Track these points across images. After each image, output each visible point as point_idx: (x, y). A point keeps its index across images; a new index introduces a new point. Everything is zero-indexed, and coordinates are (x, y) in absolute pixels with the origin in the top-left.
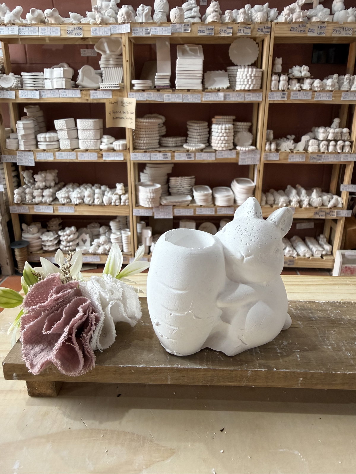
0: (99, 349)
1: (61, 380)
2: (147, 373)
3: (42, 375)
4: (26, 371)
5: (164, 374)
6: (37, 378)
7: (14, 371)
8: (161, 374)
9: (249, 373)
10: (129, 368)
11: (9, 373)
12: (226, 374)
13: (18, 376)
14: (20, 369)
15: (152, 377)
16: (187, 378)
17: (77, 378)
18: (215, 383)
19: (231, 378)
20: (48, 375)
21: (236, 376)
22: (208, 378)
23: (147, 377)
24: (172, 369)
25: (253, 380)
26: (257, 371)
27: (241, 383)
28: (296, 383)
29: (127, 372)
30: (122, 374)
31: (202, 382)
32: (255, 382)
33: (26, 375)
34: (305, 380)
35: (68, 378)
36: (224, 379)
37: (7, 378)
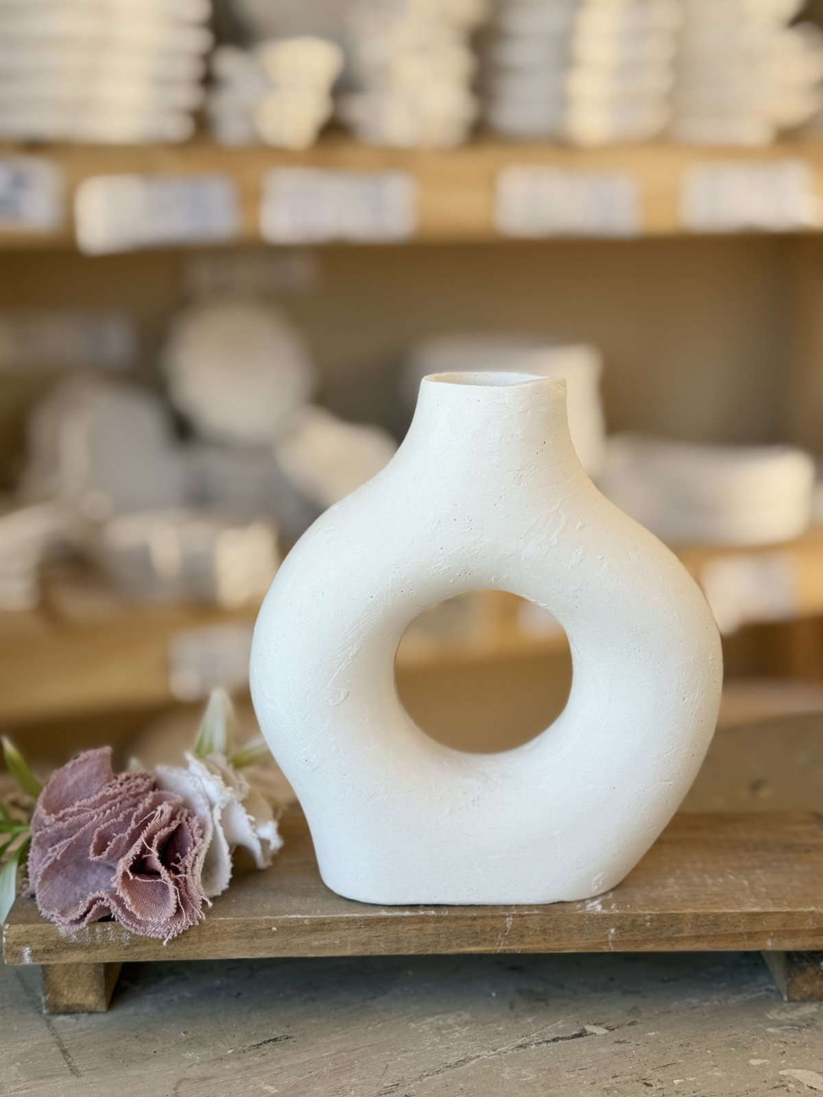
1: (125, 957)
2: (303, 933)
3: (86, 949)
4: (52, 941)
5: (339, 932)
6: (75, 955)
7: (28, 943)
8: (332, 933)
9: (509, 922)
10: (267, 921)
11: (16, 948)
12: (462, 928)
13: (34, 954)
14: (40, 937)
15: (314, 940)
16: (386, 939)
17: (159, 951)
18: (442, 947)
19: (473, 936)
20: (98, 949)
21: (483, 931)
22: (428, 938)
23: (303, 942)
24: (354, 921)
25: (518, 938)
26: (524, 916)
27: (494, 946)
28: (604, 940)
29: (262, 931)
30: (252, 937)
31: (417, 947)
32: (522, 942)
33: (51, 950)
34: (620, 933)
35: (141, 953)
36: (460, 938)
37: (11, 960)
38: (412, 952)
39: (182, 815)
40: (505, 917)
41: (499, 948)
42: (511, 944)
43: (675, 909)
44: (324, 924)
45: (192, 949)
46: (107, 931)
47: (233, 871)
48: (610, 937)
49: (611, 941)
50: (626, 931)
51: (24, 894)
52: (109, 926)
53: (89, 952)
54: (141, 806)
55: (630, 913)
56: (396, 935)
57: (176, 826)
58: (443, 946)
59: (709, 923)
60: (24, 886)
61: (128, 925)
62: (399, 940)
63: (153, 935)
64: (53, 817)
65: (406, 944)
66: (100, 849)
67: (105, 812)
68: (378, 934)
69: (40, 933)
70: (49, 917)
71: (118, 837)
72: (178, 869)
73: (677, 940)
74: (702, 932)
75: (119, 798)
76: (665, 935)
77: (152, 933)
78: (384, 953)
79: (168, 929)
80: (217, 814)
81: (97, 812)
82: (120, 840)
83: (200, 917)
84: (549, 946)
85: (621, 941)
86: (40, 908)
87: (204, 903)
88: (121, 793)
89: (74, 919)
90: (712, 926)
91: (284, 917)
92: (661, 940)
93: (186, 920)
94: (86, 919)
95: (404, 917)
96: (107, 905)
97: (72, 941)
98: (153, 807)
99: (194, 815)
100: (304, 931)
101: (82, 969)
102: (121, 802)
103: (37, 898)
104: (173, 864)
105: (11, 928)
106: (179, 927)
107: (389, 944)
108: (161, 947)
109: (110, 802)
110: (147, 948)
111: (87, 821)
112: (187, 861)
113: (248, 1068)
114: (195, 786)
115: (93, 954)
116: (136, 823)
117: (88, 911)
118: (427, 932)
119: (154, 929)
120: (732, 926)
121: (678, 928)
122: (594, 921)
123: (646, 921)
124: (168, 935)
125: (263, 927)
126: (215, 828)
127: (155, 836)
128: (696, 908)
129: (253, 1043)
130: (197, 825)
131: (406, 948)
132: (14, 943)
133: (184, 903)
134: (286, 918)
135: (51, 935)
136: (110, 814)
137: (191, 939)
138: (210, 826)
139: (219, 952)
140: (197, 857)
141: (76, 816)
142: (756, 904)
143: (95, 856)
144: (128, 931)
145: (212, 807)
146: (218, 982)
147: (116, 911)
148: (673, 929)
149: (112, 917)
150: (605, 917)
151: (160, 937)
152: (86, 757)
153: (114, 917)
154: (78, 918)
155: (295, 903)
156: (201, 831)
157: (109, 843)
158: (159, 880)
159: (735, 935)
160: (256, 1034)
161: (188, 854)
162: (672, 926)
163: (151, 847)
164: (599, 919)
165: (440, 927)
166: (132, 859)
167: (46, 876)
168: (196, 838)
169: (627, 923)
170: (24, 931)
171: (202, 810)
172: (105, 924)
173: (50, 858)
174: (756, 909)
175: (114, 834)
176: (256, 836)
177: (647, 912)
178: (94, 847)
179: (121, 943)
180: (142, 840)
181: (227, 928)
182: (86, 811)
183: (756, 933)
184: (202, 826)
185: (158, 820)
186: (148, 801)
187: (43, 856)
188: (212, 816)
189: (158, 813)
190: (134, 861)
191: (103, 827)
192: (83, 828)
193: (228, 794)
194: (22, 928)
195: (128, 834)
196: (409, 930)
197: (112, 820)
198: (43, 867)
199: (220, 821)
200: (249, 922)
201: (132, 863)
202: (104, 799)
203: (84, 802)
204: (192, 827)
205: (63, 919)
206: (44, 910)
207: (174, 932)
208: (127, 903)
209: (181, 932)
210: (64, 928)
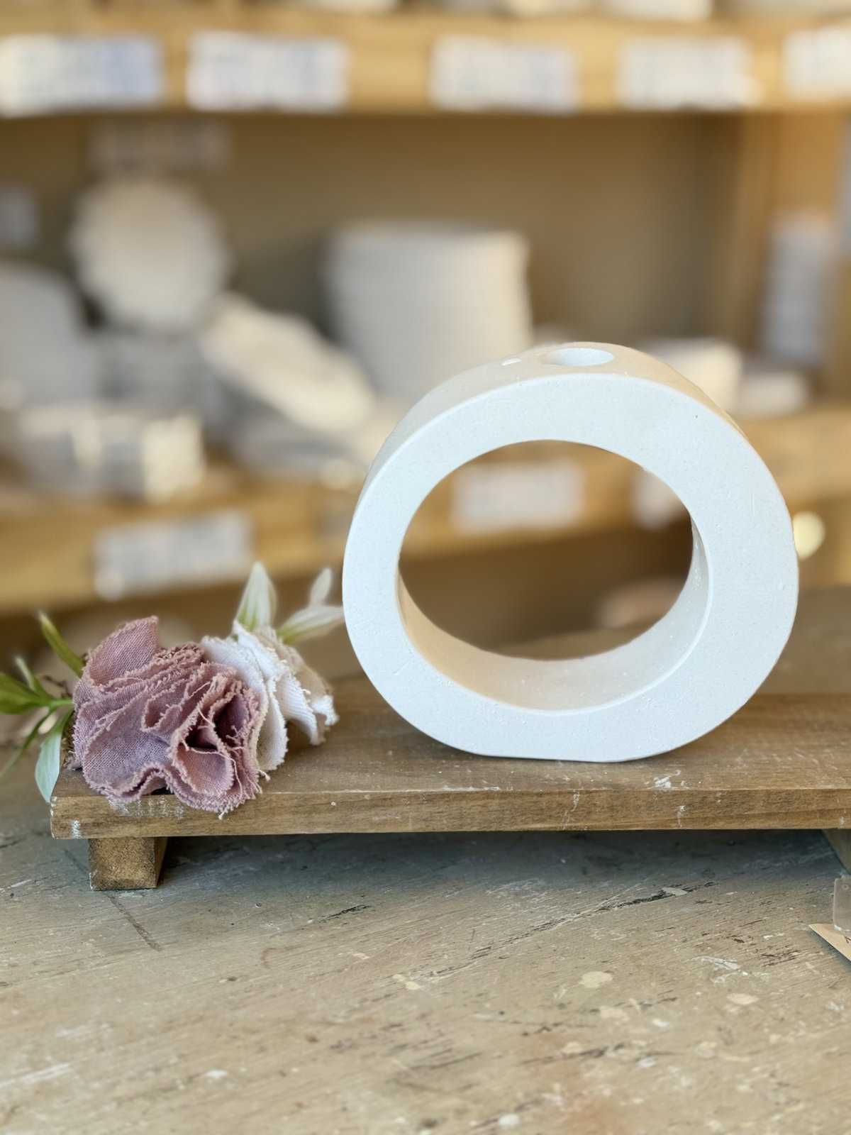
1: (178, 832)
2: (364, 809)
3: (137, 823)
4: (103, 814)
5: (400, 808)
6: (126, 829)
7: (77, 816)
8: (393, 809)
9: (576, 799)
10: (326, 796)
11: (64, 822)
12: (527, 804)
13: (83, 827)
14: (90, 811)
15: (375, 816)
16: (449, 815)
17: (213, 826)
18: (506, 824)
19: (538, 812)
20: (150, 823)
21: (549, 808)
22: (491, 815)
23: (363, 817)
24: (416, 796)
25: (586, 814)
26: (591, 792)
27: (559, 823)
28: (673, 818)
29: (320, 806)
30: (310, 812)
31: (480, 823)
32: (588, 819)
33: (101, 823)
34: (690, 810)
35: (194, 827)
36: (525, 814)
37: (59, 834)
38: (475, 829)
39: (236, 687)
40: (572, 793)
41: (566, 824)
42: (577, 821)
43: (747, 786)
44: (385, 799)
45: (247, 824)
46: (160, 804)
47: (289, 745)
48: (679, 814)
49: (680, 818)
50: (696, 809)
51: (70, 767)
52: (162, 800)
53: (141, 826)
54: (193, 677)
55: (701, 789)
56: (459, 811)
57: (232, 697)
58: (507, 822)
59: (781, 800)
60: (70, 758)
61: (183, 797)
62: (461, 817)
63: (208, 809)
64: (102, 687)
65: (469, 821)
66: (152, 721)
67: (156, 682)
68: (440, 810)
69: (89, 806)
70: (98, 790)
71: (171, 708)
72: (233, 741)
73: (748, 818)
74: (774, 809)
75: (170, 669)
76: (735, 812)
77: (207, 805)
78: (446, 830)
79: (224, 803)
80: (272, 687)
81: (148, 683)
82: (174, 711)
83: (257, 790)
84: (616, 823)
85: (689, 818)
86: (88, 781)
87: (261, 778)
88: (172, 664)
89: (128, 791)
90: (784, 804)
91: (343, 792)
92: (732, 817)
93: (242, 794)
94: (140, 791)
95: (468, 793)
96: (162, 776)
97: (124, 814)
98: (208, 677)
99: (248, 688)
100: (364, 806)
101: (132, 843)
102: (172, 673)
103: (84, 771)
104: (228, 736)
105: (59, 801)
106: (235, 801)
107: (452, 820)
108: (216, 821)
109: (161, 673)
110: (201, 822)
111: (137, 692)
112: (243, 734)
113: (333, 936)
114: (246, 659)
115: (144, 828)
116: (190, 695)
117: (142, 783)
118: (491, 809)
119: (210, 802)
120: (805, 803)
121: (749, 806)
122: (664, 798)
123: (717, 798)
124: (224, 809)
125: (322, 802)
126: (270, 700)
127: (212, 708)
128: (768, 785)
129: (333, 913)
130: (253, 697)
131: (469, 824)
132: (63, 816)
133: (241, 776)
134: (346, 793)
135: (101, 808)
136: (162, 684)
137: (246, 814)
138: (265, 699)
139: (276, 827)
140: (253, 730)
141: (126, 686)
142: (829, 782)
143: (147, 727)
144: (182, 804)
145: (266, 680)
146: (280, 856)
147: (171, 783)
148: (744, 806)
149: (167, 788)
150: (675, 794)
151: (216, 811)
152: (134, 627)
153: (169, 789)
154: (132, 790)
155: (354, 778)
156: (257, 703)
157: (162, 714)
158: (215, 753)
159: (808, 813)
160: (332, 904)
161: (245, 727)
162: (743, 803)
163: (206, 717)
164: (669, 796)
165: (504, 803)
166: (187, 730)
167: (94, 748)
168: (253, 710)
169: (697, 800)
170: (74, 803)
171: (256, 682)
172: (157, 797)
173: (97, 729)
174: (830, 787)
175: (167, 705)
176: (312, 710)
177: (718, 789)
178: (146, 718)
179: (175, 817)
180: (198, 710)
181: (284, 802)
182: (137, 681)
183: (830, 810)
184: (258, 699)
185: (213, 691)
186: (201, 671)
187: (90, 728)
188: (267, 689)
189: (213, 684)
190: (190, 732)
191: (154, 698)
192: (134, 699)
193: (283, 667)
194: (72, 801)
195: (182, 705)
196: (472, 806)
197: (163, 691)
198: (91, 738)
199: (275, 694)
200: (307, 797)
201: (188, 734)
202: (155, 669)
203: (135, 672)
204: (248, 699)
205: (115, 791)
206: (92, 782)
207: (230, 806)
208: (183, 774)
209: (237, 806)
210: (115, 801)
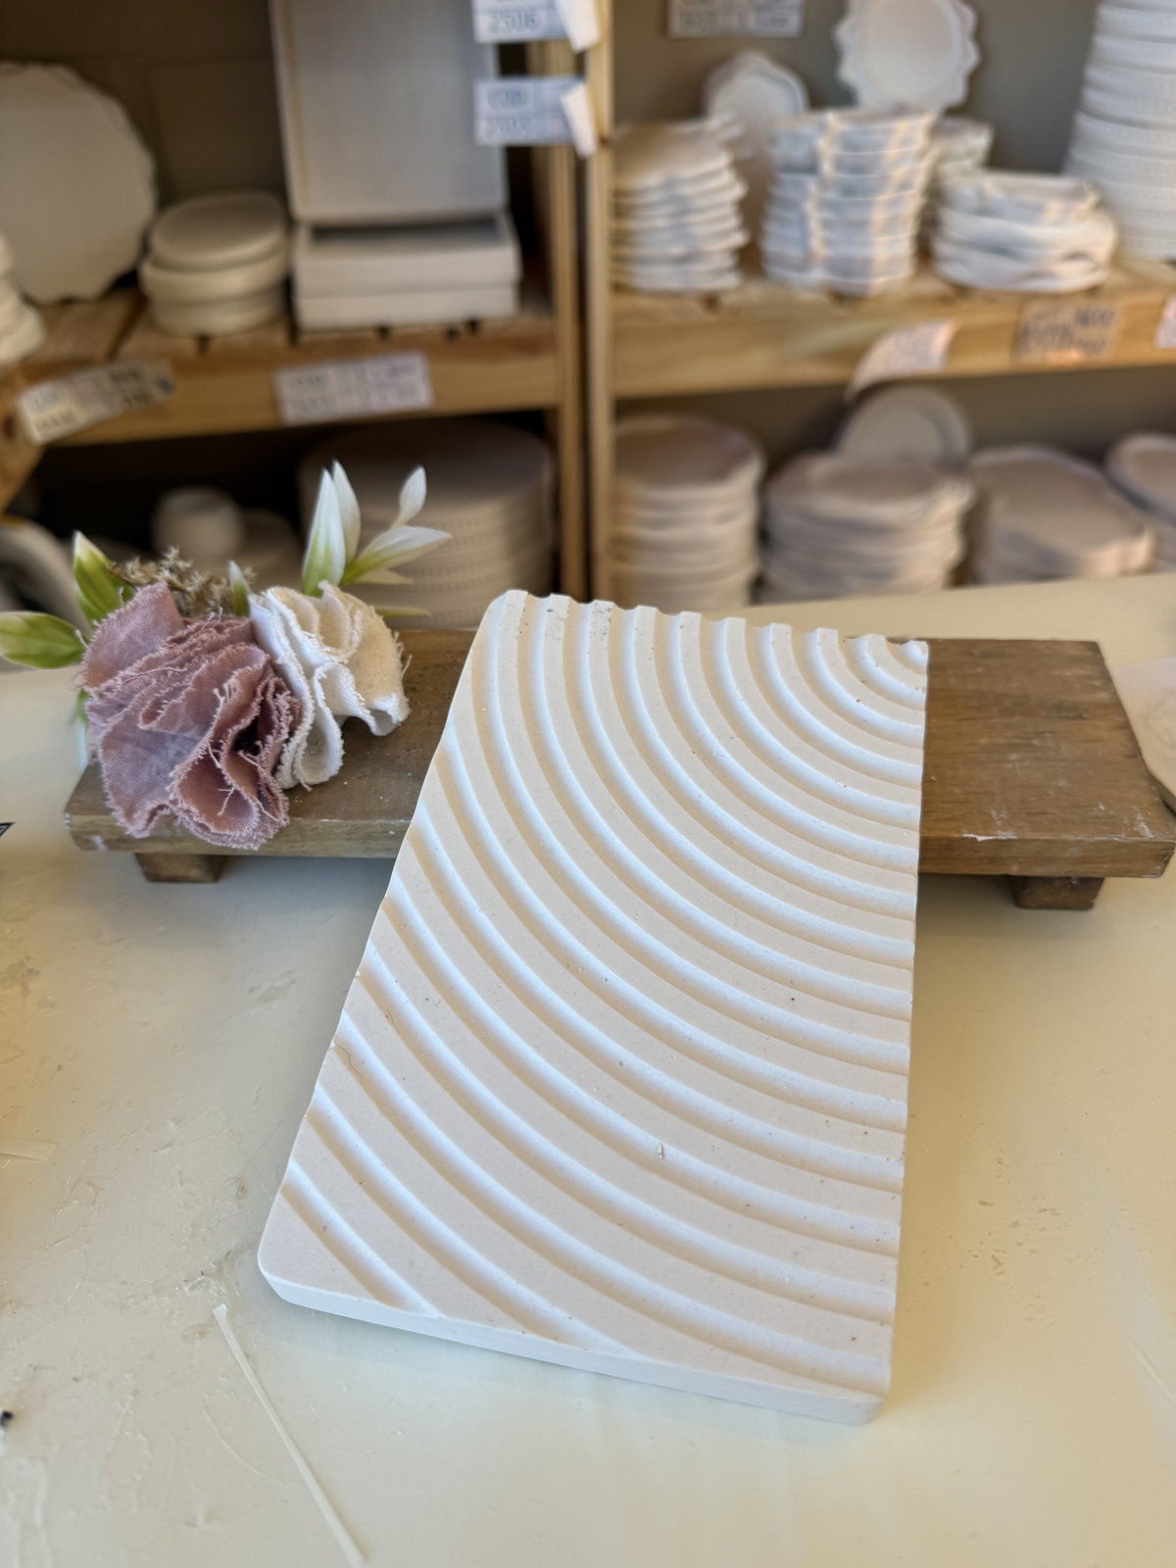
0: (302, 782)
7: (97, 832)
11: (84, 836)
13: (108, 842)
14: (110, 829)
29: (377, 834)
30: (366, 839)
37: (83, 846)
45: (295, 847)
57: (259, 710)
91: (402, 821)
99: (286, 687)
105: (73, 818)
125: (377, 830)
126: (317, 706)
127: (227, 734)
130: (289, 705)
132: (81, 831)
139: (329, 851)
145: (309, 674)
167: (109, 746)
170: (89, 821)
171: (297, 678)
181: (334, 829)
183: (1001, 859)
184: (296, 707)
185: (226, 706)
188: (312, 689)
194: (88, 817)
200: (359, 826)
204: (280, 709)
